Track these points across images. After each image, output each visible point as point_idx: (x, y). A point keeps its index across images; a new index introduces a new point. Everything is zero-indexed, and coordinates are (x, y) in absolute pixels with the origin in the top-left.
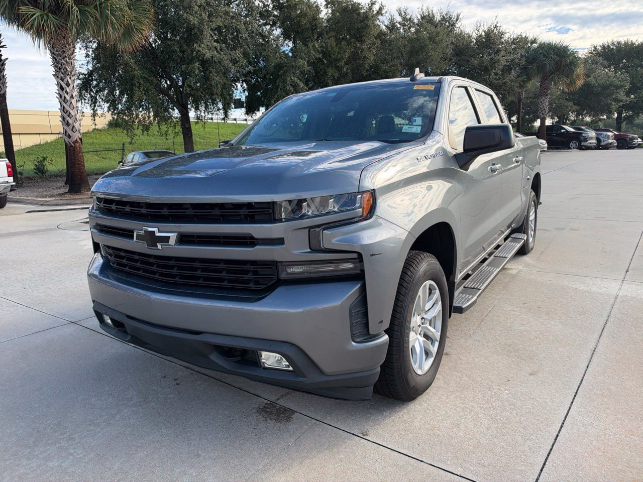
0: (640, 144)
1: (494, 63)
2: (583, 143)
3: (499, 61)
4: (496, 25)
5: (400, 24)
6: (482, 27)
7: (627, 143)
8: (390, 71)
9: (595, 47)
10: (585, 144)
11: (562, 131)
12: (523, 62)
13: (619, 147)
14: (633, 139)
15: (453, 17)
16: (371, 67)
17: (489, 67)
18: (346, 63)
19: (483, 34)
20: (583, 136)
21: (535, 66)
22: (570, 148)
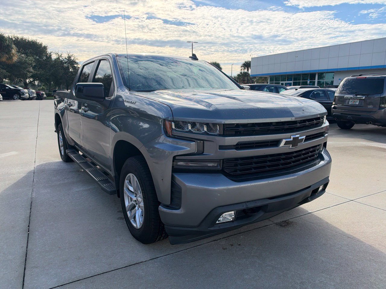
0: (45, 98)
2: (22, 96)
7: (41, 97)
10: (23, 96)
11: (7, 88)
13: (37, 99)
14: (43, 94)
20: (22, 92)
22: (14, 99)
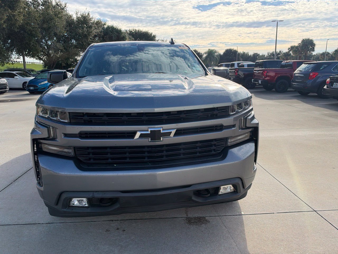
1: (89, 33)
3: (92, 32)
4: (88, 13)
5: (31, 3)
6: (79, 13)
8: (33, 31)
9: (126, 31)
12: (102, 34)
15: (63, 4)
16: (20, 26)
17: (87, 35)
18: (4, 22)
19: (80, 16)
21: (108, 36)
